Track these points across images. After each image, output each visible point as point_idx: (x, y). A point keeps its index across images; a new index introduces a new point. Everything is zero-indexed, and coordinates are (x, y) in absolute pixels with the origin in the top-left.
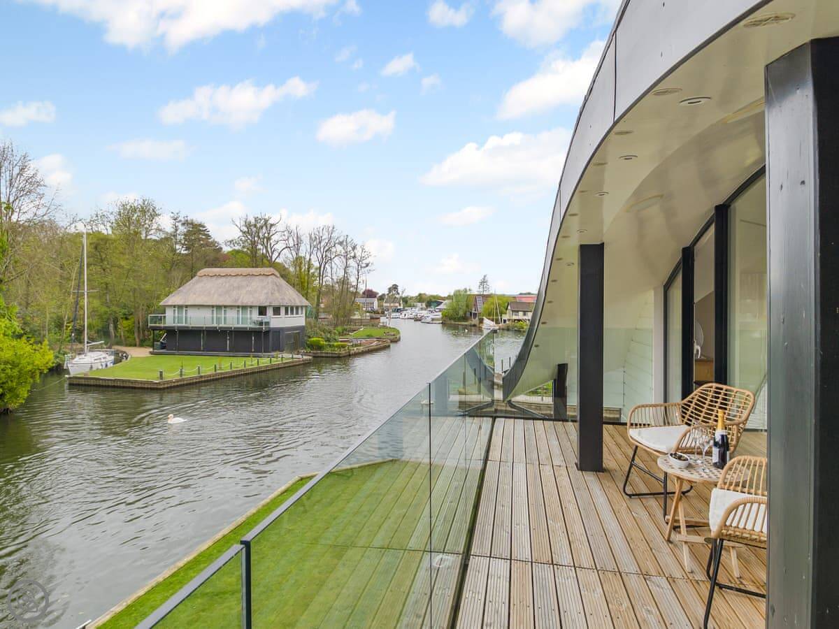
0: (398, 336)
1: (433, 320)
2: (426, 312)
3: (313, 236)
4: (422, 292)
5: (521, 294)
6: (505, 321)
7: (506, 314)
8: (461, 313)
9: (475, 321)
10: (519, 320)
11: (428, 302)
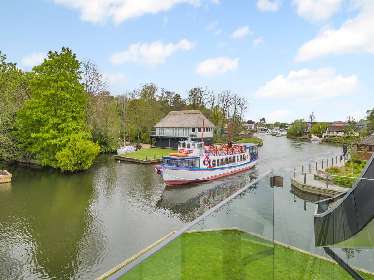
0: (261, 143)
1: (282, 135)
2: (279, 131)
3: (220, 95)
4: (277, 122)
5: (335, 122)
6: (325, 137)
7: (325, 132)
8: (298, 132)
9: (307, 136)
10: (334, 136)
11: (280, 126)
